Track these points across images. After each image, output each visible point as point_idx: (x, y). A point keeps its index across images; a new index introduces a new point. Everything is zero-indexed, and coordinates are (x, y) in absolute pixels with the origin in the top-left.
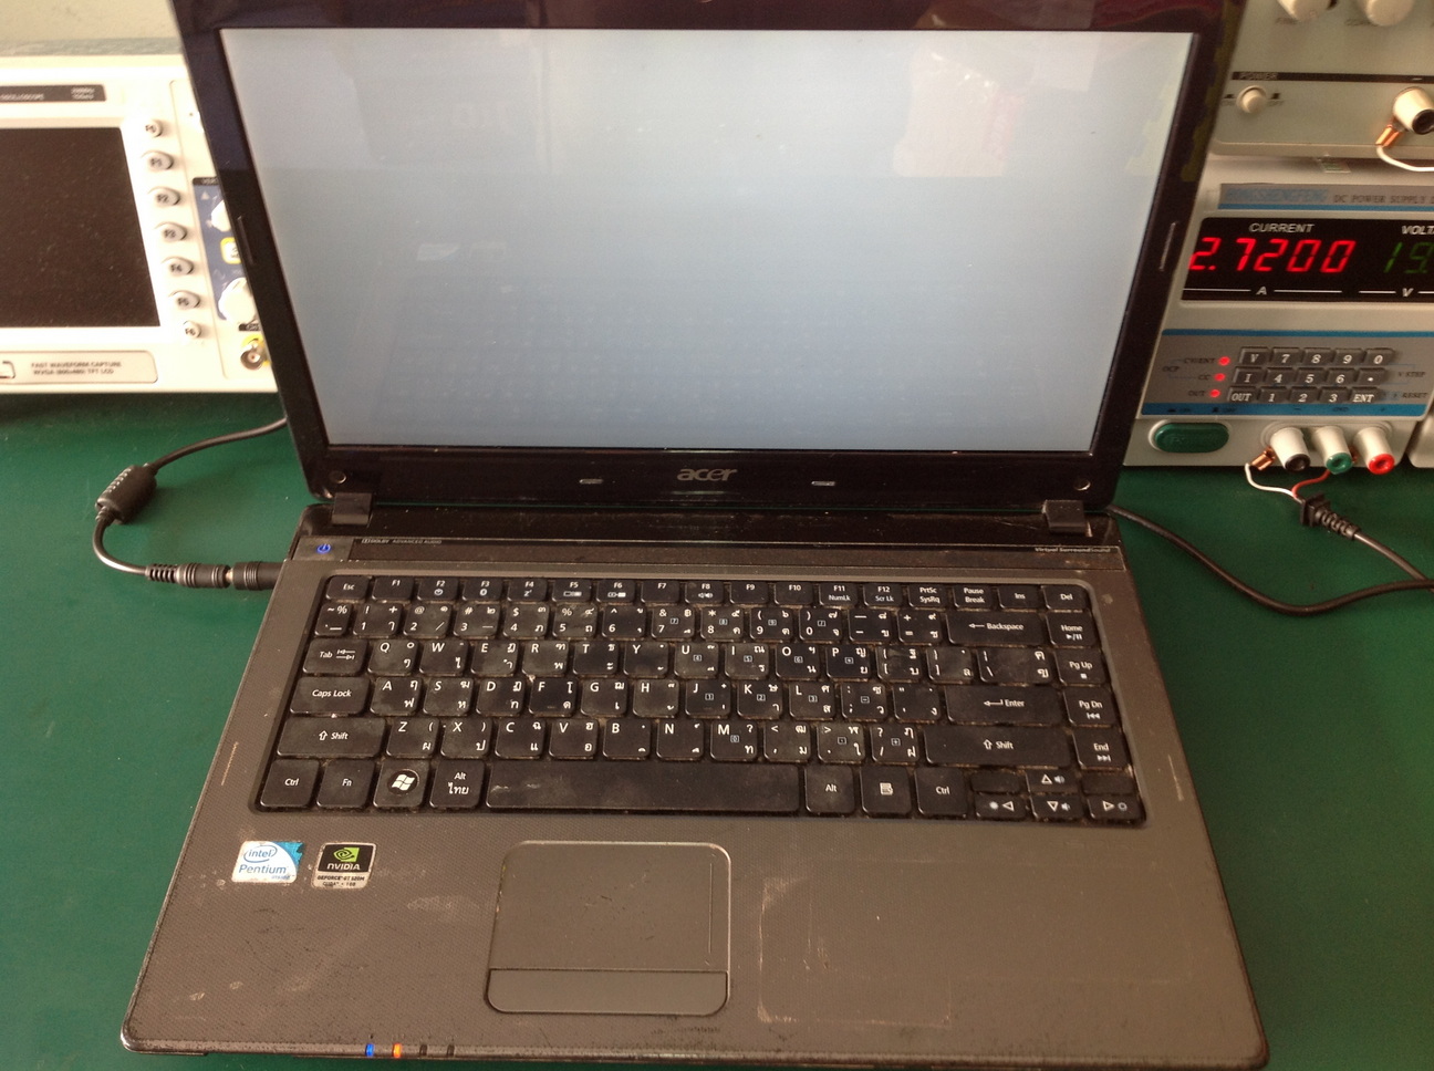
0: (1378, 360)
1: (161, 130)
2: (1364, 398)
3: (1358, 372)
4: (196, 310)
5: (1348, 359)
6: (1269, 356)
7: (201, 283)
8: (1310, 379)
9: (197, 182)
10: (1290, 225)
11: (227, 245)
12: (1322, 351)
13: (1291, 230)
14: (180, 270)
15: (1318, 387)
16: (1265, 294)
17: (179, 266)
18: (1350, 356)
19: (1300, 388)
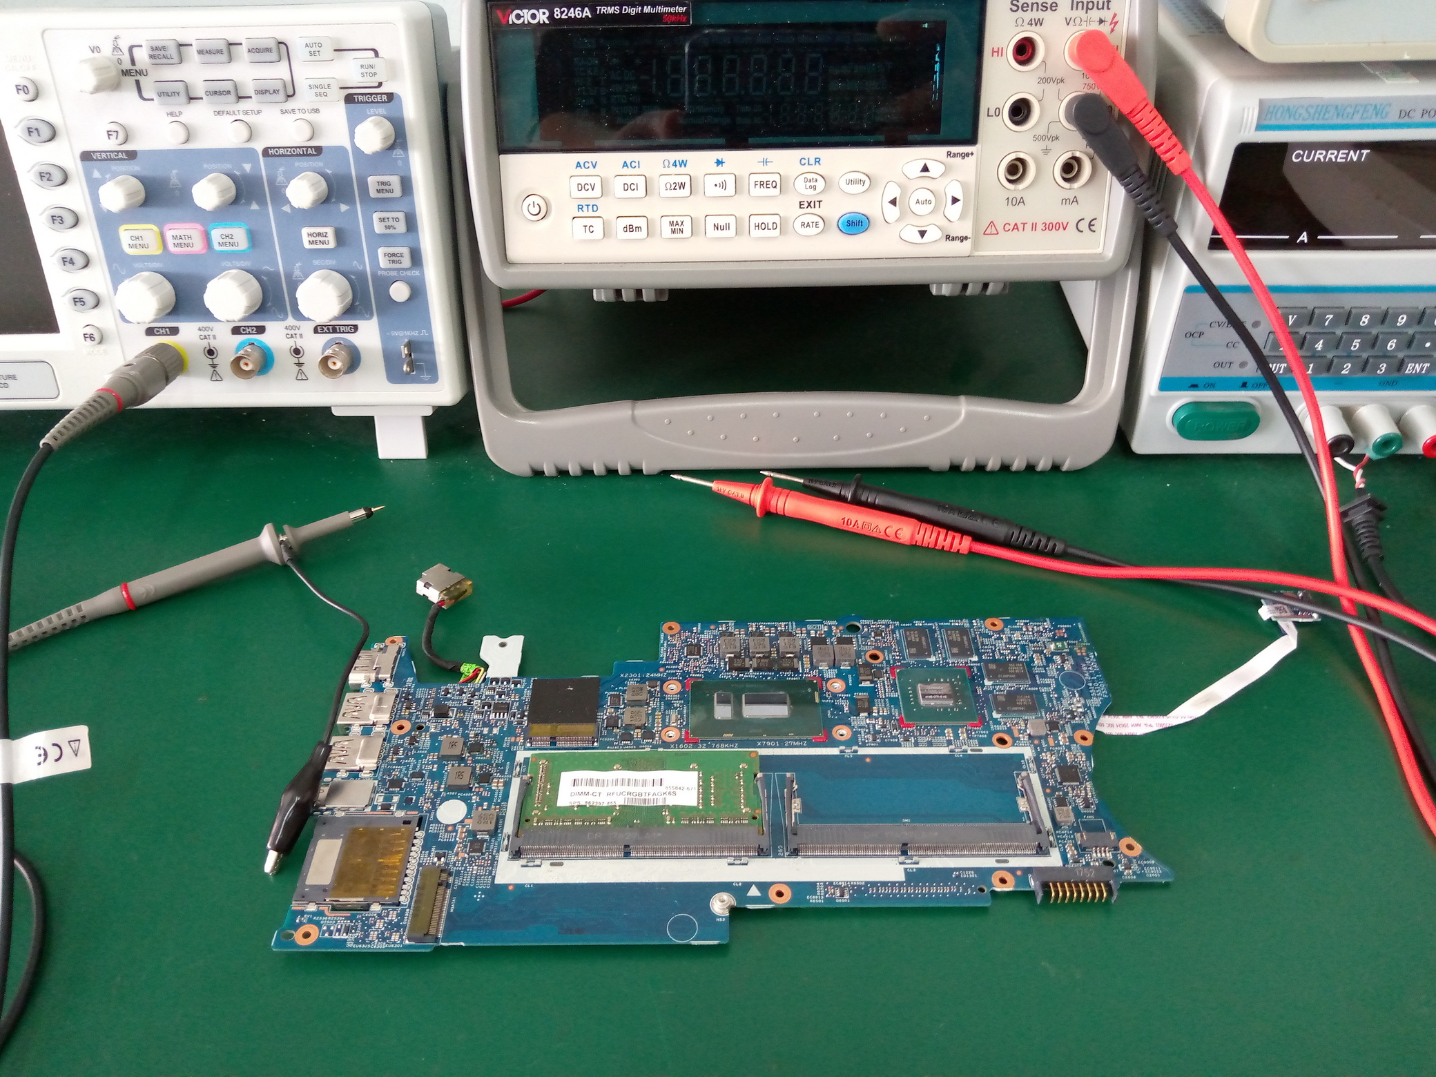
1: (32, 92)
2: (1418, 368)
3: (1413, 336)
4: (96, 311)
5: (1402, 320)
6: (1310, 317)
7: (96, 279)
8: (1356, 343)
9: (86, 156)
10: (1341, 152)
11: (125, 234)
12: (1373, 310)
13: (1341, 158)
14: (73, 263)
15: (1365, 355)
16: (1306, 241)
17: (71, 259)
18: (1405, 317)
19: (1343, 357)
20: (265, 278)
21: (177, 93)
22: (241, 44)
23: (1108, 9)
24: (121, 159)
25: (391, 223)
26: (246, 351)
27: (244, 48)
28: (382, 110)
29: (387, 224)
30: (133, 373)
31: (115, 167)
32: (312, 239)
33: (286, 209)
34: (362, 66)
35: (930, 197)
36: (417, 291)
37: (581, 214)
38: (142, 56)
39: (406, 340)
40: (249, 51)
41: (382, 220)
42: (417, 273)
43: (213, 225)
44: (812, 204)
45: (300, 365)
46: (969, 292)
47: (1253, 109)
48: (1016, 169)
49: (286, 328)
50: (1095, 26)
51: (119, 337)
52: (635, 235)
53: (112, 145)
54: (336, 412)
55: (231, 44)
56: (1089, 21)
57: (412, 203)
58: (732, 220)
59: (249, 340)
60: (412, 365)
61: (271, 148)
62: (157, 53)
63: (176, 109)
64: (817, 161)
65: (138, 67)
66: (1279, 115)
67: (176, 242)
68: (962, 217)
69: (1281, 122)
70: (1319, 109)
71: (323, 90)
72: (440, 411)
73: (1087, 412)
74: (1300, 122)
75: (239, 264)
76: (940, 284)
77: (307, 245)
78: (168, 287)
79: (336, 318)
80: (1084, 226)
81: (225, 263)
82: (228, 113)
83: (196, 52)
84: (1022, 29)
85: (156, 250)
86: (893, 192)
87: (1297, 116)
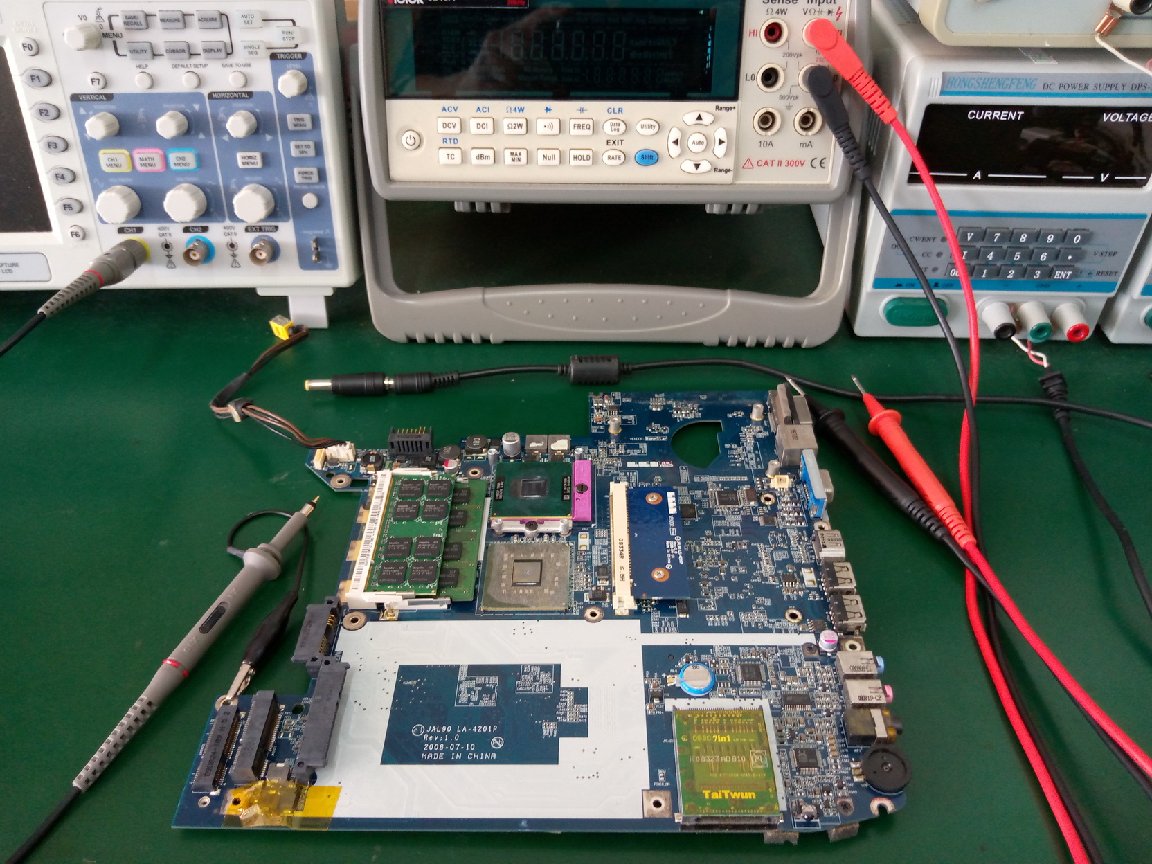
0: (1077, 239)
1: (35, 49)
2: (1063, 275)
3: (1059, 251)
4: (81, 215)
5: (1051, 239)
6: (983, 235)
7: (81, 190)
8: (1017, 256)
9: (75, 98)
10: (1003, 112)
11: (104, 156)
12: (1028, 231)
13: (1004, 117)
14: (64, 179)
15: (1025, 264)
16: (980, 178)
17: (62, 175)
18: (1053, 236)
19: (1009, 265)
20: (208, 190)
21: (143, 51)
22: (193, 15)
23: (835, 3)
24: (101, 100)
25: (304, 149)
26: (195, 245)
27: (195, 19)
28: (297, 65)
29: (301, 149)
30: (109, 259)
31: (96, 106)
32: (245, 161)
33: (226, 138)
34: (284, 32)
35: (701, 138)
36: (323, 201)
37: (445, 145)
38: (118, 23)
39: (314, 237)
40: (199, 20)
41: (297, 147)
42: (323, 187)
43: (170, 150)
44: (616, 142)
45: (234, 256)
46: (733, 211)
47: (938, 79)
48: (767, 120)
49: (225, 228)
50: (825, 16)
51: (98, 233)
52: (485, 162)
53: (94, 89)
54: (261, 292)
55: (185, 15)
56: (821, 12)
57: (320, 135)
58: (557, 153)
59: (196, 237)
60: (319, 256)
61: (214, 93)
62: (130, 20)
63: (144, 63)
64: (620, 110)
65: (115, 31)
66: (957, 84)
67: (142, 162)
68: (726, 154)
69: (958, 89)
70: (986, 81)
71: (255, 50)
72: (339, 291)
73: (820, 303)
74: (972, 90)
75: (189, 179)
76: (712, 204)
77: (240, 165)
78: (135, 197)
79: (262, 220)
80: (816, 163)
81: (178, 179)
82: (182, 66)
83: (159, 21)
84: (772, 16)
85: (126, 169)
86: (675, 134)
87: (970, 85)
